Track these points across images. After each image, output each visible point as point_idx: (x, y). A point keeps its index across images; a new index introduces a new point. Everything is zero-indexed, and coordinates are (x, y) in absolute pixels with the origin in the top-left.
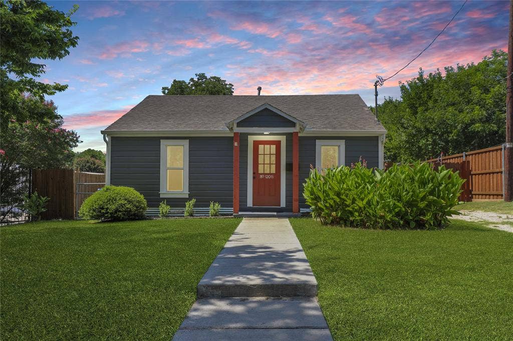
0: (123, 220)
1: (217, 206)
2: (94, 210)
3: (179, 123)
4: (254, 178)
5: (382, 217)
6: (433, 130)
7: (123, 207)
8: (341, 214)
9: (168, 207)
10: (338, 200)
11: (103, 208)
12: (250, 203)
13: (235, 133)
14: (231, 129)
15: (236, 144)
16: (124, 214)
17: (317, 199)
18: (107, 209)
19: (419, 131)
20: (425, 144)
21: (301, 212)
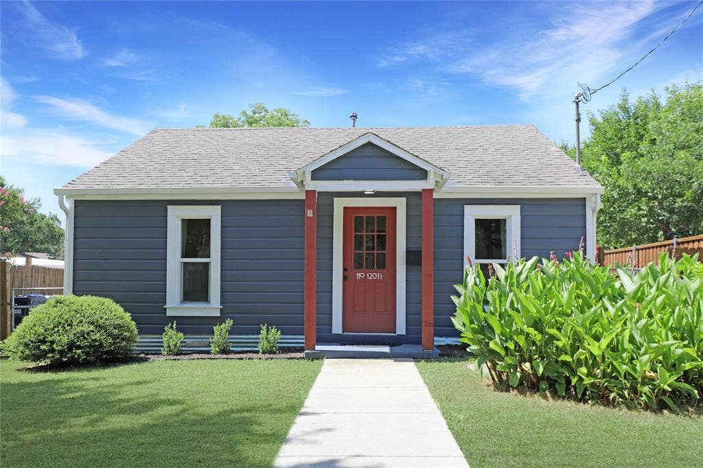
0: (85, 365)
1: (275, 334)
2: (26, 345)
3: (204, 174)
4: (345, 278)
5: (646, 381)
6: (647, 192)
7: (85, 338)
8: (545, 368)
9: (181, 335)
10: (538, 337)
11: (43, 342)
12: (337, 328)
13: (307, 192)
14: (301, 184)
15: (310, 213)
16: (87, 353)
17: (485, 330)
18: (52, 342)
19: (624, 194)
20: (635, 214)
21: (435, 343)
